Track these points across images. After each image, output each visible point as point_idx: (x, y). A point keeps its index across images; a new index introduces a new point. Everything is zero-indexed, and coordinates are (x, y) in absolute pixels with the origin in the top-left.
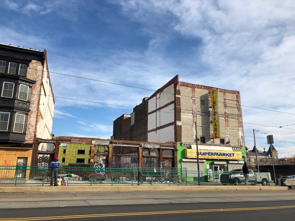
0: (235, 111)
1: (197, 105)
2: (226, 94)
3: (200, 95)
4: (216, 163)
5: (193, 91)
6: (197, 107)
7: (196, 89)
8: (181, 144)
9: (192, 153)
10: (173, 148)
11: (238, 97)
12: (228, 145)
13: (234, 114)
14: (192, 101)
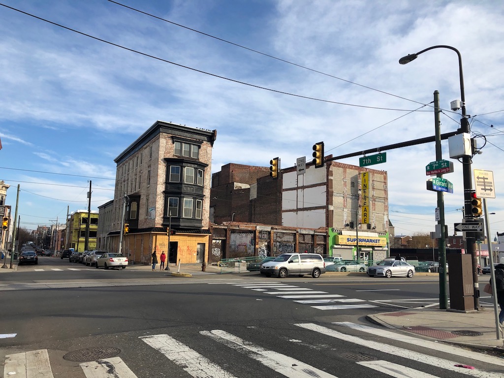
0: (382, 194)
1: (347, 187)
2: (375, 174)
3: (351, 176)
4: (363, 249)
5: (345, 172)
6: (348, 189)
7: (347, 169)
8: (333, 230)
9: (342, 240)
10: (325, 234)
11: (385, 178)
12: (374, 230)
13: (381, 197)
14: (343, 183)
